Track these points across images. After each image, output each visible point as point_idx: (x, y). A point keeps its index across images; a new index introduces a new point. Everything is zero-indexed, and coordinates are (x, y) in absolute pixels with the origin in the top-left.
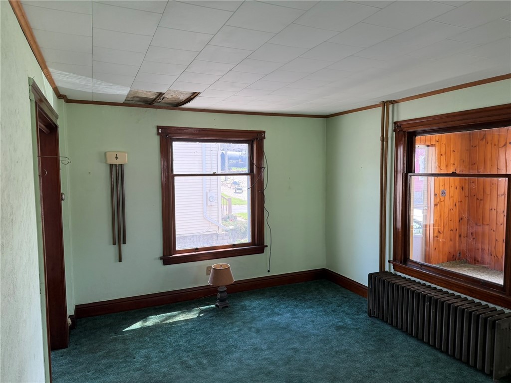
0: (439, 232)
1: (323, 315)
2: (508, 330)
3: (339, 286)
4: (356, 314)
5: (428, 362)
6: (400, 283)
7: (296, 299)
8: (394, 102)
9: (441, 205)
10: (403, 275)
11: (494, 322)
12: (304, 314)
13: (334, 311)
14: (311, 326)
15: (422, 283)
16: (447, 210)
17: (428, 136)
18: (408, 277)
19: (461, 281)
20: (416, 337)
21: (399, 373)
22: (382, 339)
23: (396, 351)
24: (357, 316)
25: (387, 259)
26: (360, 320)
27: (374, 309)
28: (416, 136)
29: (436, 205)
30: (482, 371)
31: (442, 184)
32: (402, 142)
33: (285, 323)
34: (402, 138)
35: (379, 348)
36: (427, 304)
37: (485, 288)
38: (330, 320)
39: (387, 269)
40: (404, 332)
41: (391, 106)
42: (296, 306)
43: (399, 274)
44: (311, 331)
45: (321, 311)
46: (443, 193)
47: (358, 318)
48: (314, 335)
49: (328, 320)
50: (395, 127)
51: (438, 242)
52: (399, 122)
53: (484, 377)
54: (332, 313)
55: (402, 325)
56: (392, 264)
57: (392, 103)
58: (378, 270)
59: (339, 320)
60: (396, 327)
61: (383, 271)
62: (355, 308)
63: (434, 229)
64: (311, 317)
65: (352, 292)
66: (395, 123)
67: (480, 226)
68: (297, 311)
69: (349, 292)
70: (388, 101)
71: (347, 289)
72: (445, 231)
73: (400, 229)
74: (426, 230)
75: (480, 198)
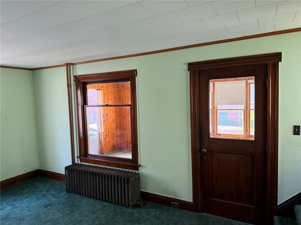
0: (106, 135)
1: (36, 200)
2: (134, 181)
3: (48, 178)
4: (58, 194)
5: (99, 209)
6: (83, 169)
7: (15, 195)
8: (73, 64)
9: (107, 121)
10: (85, 164)
11: (128, 179)
12: (21, 204)
13: (43, 196)
14: (27, 210)
15: (95, 166)
16: (109, 124)
17: (97, 85)
18: (87, 164)
19: (114, 161)
20: (94, 197)
21: (83, 222)
22: (74, 205)
23: (82, 209)
24: (59, 195)
25: (76, 156)
26: (61, 197)
27: (70, 188)
28: (87, 84)
29: (104, 121)
30: (125, 205)
31: (106, 110)
32: (80, 88)
33: (5, 214)
34: (79, 85)
35: (72, 211)
36: (97, 177)
37: (125, 162)
38: (41, 203)
39: (76, 162)
40: (87, 196)
41: (71, 66)
42: (15, 200)
43: (83, 163)
44: (27, 214)
45: (35, 198)
46: (107, 115)
47: (60, 196)
48: (28, 216)
49: (39, 202)
50: (75, 79)
51: (106, 141)
52: (76, 76)
53: (126, 208)
54: (43, 197)
55: (85, 193)
56: (79, 159)
57: (72, 65)
58: (71, 164)
59: (47, 201)
60: (82, 195)
61: (74, 163)
62: (58, 190)
63: (103, 134)
64: (26, 205)
65: (57, 180)
66: (75, 76)
67: (125, 130)
68: (16, 203)
69: (54, 180)
70: (69, 63)
71: (54, 179)
72: (109, 135)
73: (82, 137)
74: (100, 136)
75: (124, 116)
